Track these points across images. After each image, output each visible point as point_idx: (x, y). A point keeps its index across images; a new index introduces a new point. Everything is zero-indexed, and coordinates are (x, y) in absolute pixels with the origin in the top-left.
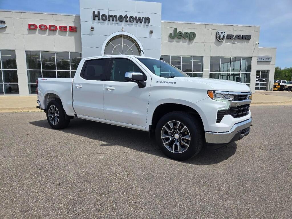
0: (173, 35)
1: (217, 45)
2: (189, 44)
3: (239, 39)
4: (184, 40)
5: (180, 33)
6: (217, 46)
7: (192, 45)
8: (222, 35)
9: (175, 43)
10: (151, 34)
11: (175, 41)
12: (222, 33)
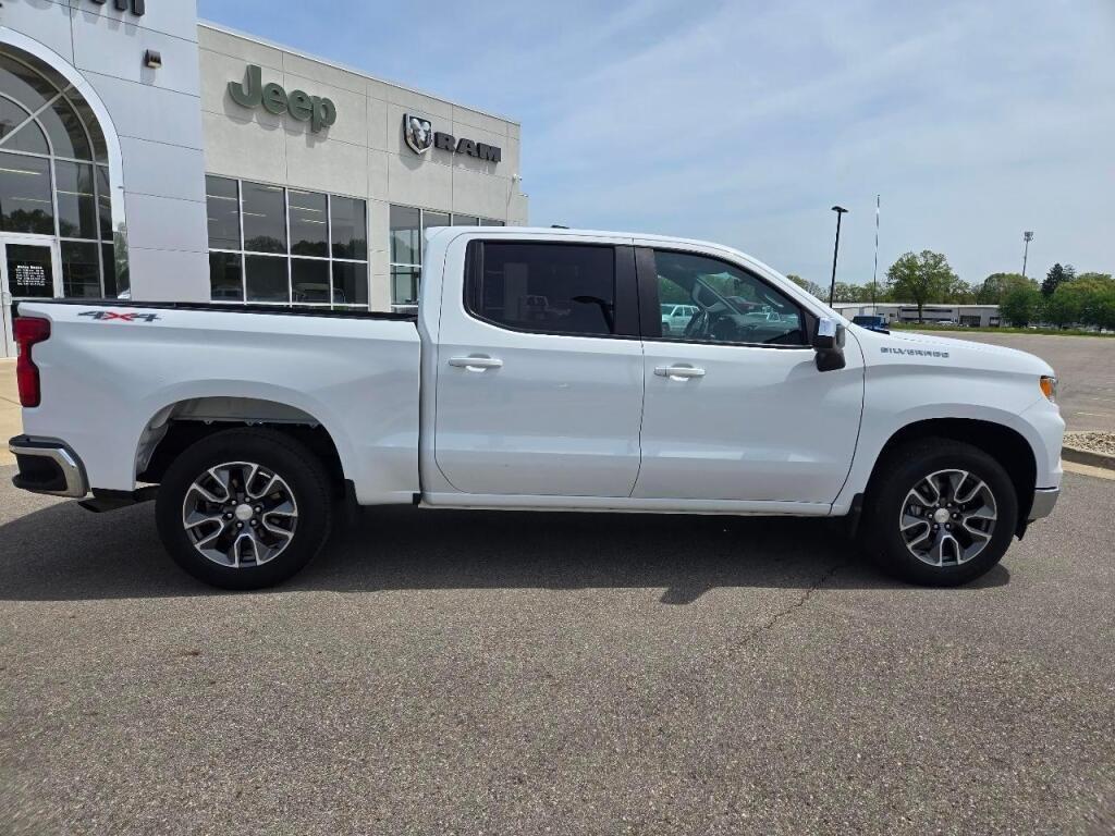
0: (245, 92)
1: (408, 166)
2: (310, 145)
3: (469, 153)
4: (291, 123)
5: (276, 90)
6: (406, 169)
7: (322, 147)
8: (422, 129)
9: (253, 127)
10: (153, 67)
11: (254, 119)
12: (421, 121)
